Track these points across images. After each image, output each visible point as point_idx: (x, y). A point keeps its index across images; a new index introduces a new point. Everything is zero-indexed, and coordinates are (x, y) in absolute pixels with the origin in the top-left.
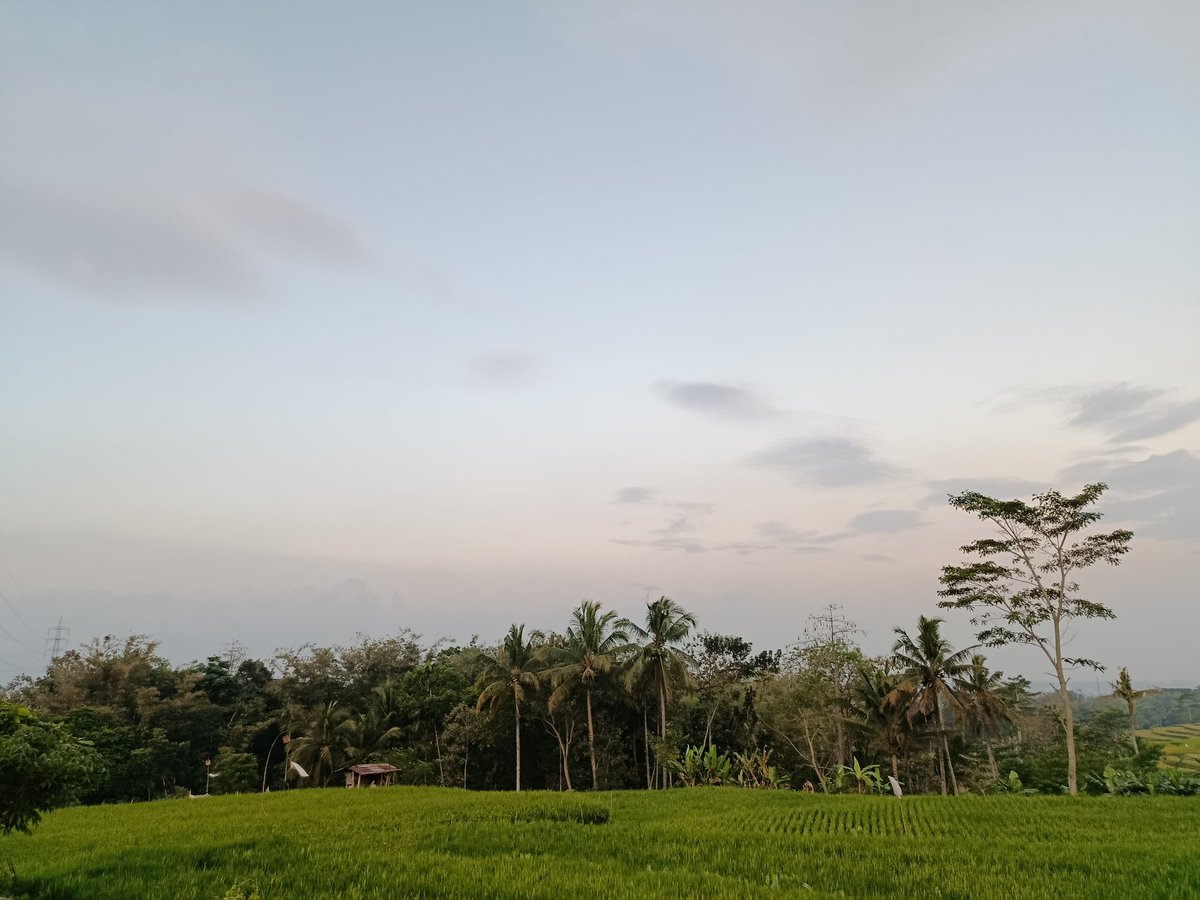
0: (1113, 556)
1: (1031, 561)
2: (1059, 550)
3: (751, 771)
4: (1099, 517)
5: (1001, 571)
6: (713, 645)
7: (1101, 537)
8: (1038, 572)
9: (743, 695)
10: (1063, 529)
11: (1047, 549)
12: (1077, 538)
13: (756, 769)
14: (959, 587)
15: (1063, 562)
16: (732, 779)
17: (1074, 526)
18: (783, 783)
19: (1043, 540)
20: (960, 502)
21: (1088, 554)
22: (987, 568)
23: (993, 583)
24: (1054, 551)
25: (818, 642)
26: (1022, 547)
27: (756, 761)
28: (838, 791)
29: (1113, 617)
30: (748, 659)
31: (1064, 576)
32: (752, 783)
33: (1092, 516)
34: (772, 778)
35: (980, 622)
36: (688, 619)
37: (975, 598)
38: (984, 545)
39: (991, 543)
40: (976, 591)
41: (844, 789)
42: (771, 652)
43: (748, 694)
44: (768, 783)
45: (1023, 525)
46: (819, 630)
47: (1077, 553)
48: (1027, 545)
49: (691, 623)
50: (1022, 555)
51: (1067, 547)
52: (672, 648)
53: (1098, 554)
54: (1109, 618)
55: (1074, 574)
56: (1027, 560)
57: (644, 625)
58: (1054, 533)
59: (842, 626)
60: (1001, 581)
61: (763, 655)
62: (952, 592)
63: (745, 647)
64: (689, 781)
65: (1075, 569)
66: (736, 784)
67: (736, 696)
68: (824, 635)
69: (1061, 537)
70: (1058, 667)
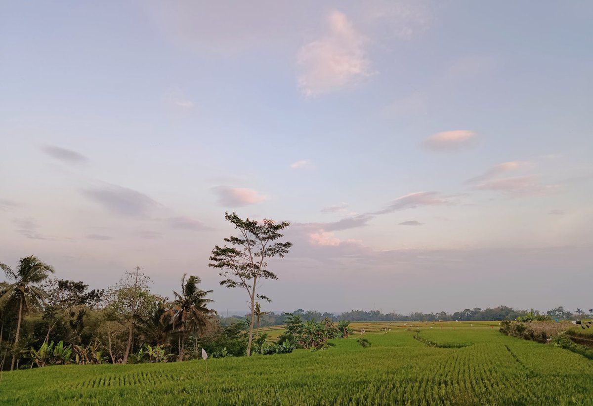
0: (282, 254)
1: (251, 251)
2: (264, 247)
3: (86, 355)
4: (282, 236)
5: (238, 254)
6: (63, 285)
7: (281, 244)
8: (253, 255)
9: (77, 314)
10: (268, 238)
11: (259, 246)
12: (271, 243)
13: (89, 353)
14: (218, 257)
15: (264, 253)
16: (71, 360)
17: (272, 238)
18: (105, 360)
19: (258, 241)
20: (228, 217)
21: (273, 251)
22: (232, 251)
23: (233, 258)
24: (261, 247)
25: (127, 286)
26: (249, 244)
27: (89, 349)
28: (138, 362)
29: (277, 279)
30: (83, 294)
31: (263, 258)
32: (85, 361)
33: (279, 235)
34: (98, 358)
35: (223, 275)
36: (48, 269)
37: (224, 264)
38: (234, 240)
39: (237, 239)
40: (225, 261)
41: (141, 361)
42: (98, 291)
43: (80, 313)
44: (95, 361)
45: (252, 234)
46: (129, 280)
47: (270, 250)
48: (251, 243)
49: (50, 271)
50: (248, 247)
51: (267, 247)
52: (33, 286)
53: (277, 252)
54: (275, 279)
55: (267, 259)
56: (250, 249)
57: (16, 270)
58: (264, 239)
59: (142, 278)
60: (238, 258)
61: (93, 292)
62: (216, 259)
63: (83, 287)
64: (41, 364)
65: (267, 257)
66: (74, 362)
67: (72, 314)
68: (131, 283)
69: (266, 242)
70: (252, 298)
